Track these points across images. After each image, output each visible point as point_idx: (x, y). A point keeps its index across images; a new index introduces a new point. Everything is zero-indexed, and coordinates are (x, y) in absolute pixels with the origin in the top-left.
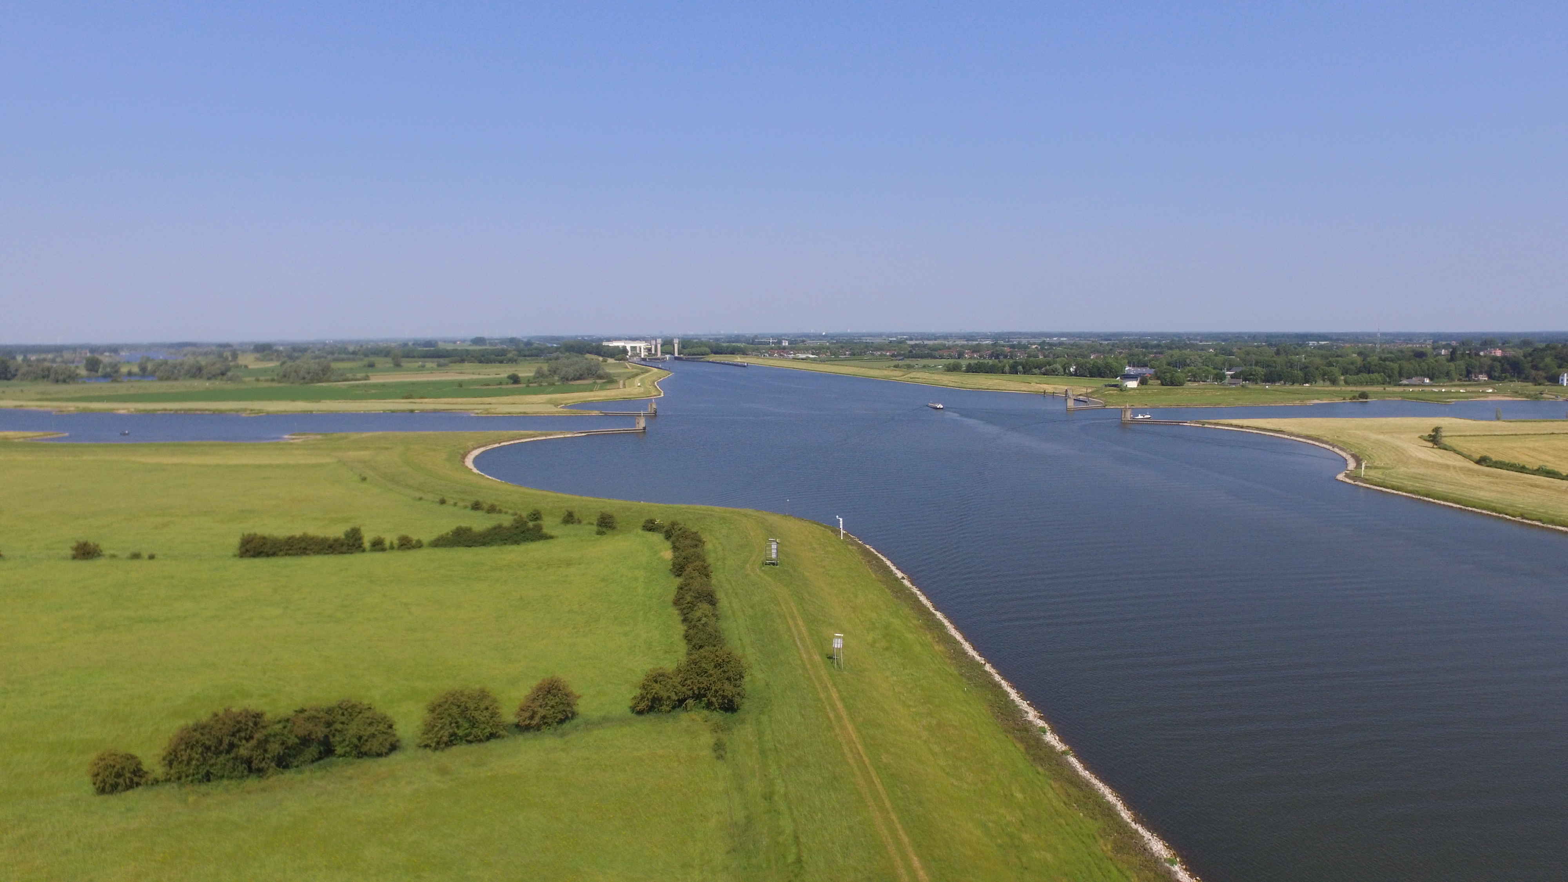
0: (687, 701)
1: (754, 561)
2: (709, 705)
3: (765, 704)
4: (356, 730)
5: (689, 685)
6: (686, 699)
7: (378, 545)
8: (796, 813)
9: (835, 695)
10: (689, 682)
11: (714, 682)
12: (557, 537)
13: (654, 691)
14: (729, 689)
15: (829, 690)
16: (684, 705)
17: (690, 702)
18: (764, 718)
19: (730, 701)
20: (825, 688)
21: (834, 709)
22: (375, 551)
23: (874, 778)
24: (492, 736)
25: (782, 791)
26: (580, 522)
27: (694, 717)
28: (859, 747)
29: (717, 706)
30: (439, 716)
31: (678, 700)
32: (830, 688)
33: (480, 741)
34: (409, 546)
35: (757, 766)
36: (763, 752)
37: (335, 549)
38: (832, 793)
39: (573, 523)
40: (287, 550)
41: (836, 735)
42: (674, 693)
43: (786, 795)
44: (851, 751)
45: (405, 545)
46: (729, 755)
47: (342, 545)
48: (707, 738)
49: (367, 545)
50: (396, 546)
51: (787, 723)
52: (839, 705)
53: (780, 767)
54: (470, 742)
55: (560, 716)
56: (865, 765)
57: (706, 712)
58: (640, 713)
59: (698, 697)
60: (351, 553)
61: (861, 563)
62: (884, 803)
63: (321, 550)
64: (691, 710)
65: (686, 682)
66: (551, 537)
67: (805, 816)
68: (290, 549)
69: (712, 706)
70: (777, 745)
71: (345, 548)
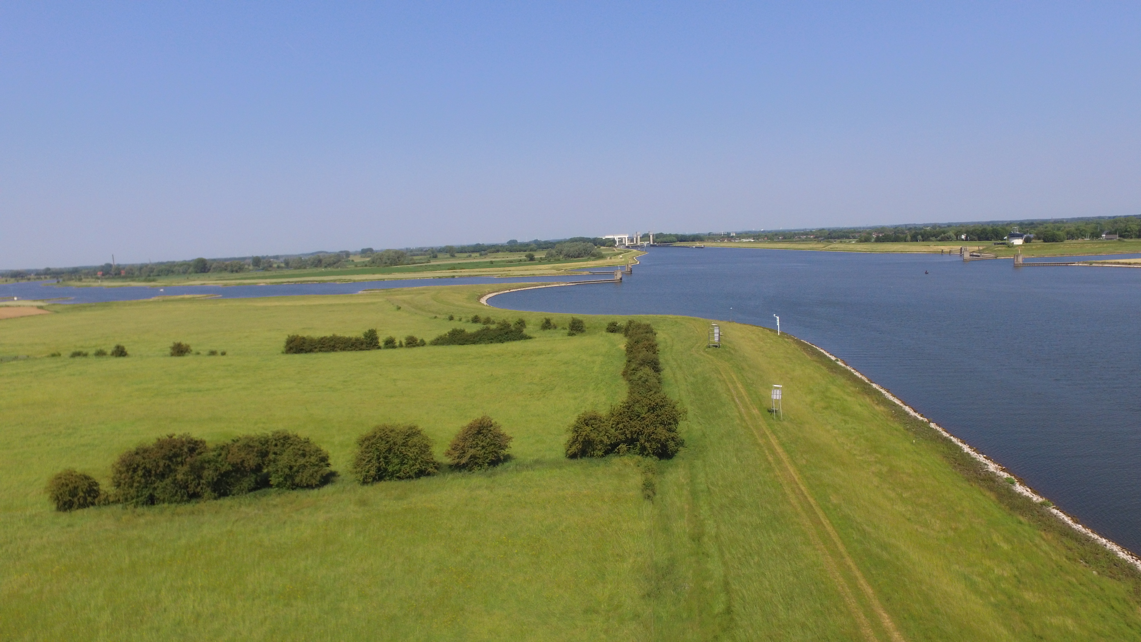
0: (620, 446)
1: (699, 346)
2: (643, 451)
3: (700, 451)
4: (287, 460)
5: (621, 429)
6: (618, 444)
7: (390, 343)
8: (728, 556)
9: (774, 441)
10: (621, 426)
11: (647, 425)
12: (535, 338)
13: (584, 433)
14: (662, 433)
15: (768, 436)
16: (616, 450)
17: (623, 447)
18: (698, 463)
19: (664, 446)
20: (764, 435)
21: (773, 452)
22: (387, 348)
23: (822, 519)
24: (421, 473)
25: (713, 532)
26: (555, 328)
27: (627, 461)
28: (803, 488)
29: (650, 451)
30: (367, 450)
31: (611, 444)
32: (769, 436)
33: (410, 477)
34: (415, 345)
35: (687, 507)
36: (694, 494)
37: (356, 347)
38: (772, 534)
39: (549, 329)
40: (321, 348)
41: (776, 476)
42: (606, 437)
43: (717, 537)
44: (794, 491)
45: (411, 343)
46: (658, 496)
47: (362, 344)
48: (636, 479)
49: (381, 344)
50: (404, 344)
51: (722, 466)
52: (779, 450)
53: (712, 508)
54: (399, 478)
55: (491, 457)
56: (811, 506)
57: (640, 457)
58: (573, 456)
59: (631, 442)
60: (369, 350)
61: (797, 350)
62: (837, 547)
63: (346, 347)
64: (624, 455)
65: (618, 426)
66: (530, 338)
67: (739, 559)
68: (323, 347)
69: (645, 451)
70: (710, 487)
71: (364, 346)
